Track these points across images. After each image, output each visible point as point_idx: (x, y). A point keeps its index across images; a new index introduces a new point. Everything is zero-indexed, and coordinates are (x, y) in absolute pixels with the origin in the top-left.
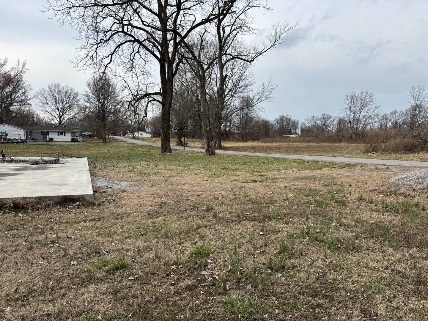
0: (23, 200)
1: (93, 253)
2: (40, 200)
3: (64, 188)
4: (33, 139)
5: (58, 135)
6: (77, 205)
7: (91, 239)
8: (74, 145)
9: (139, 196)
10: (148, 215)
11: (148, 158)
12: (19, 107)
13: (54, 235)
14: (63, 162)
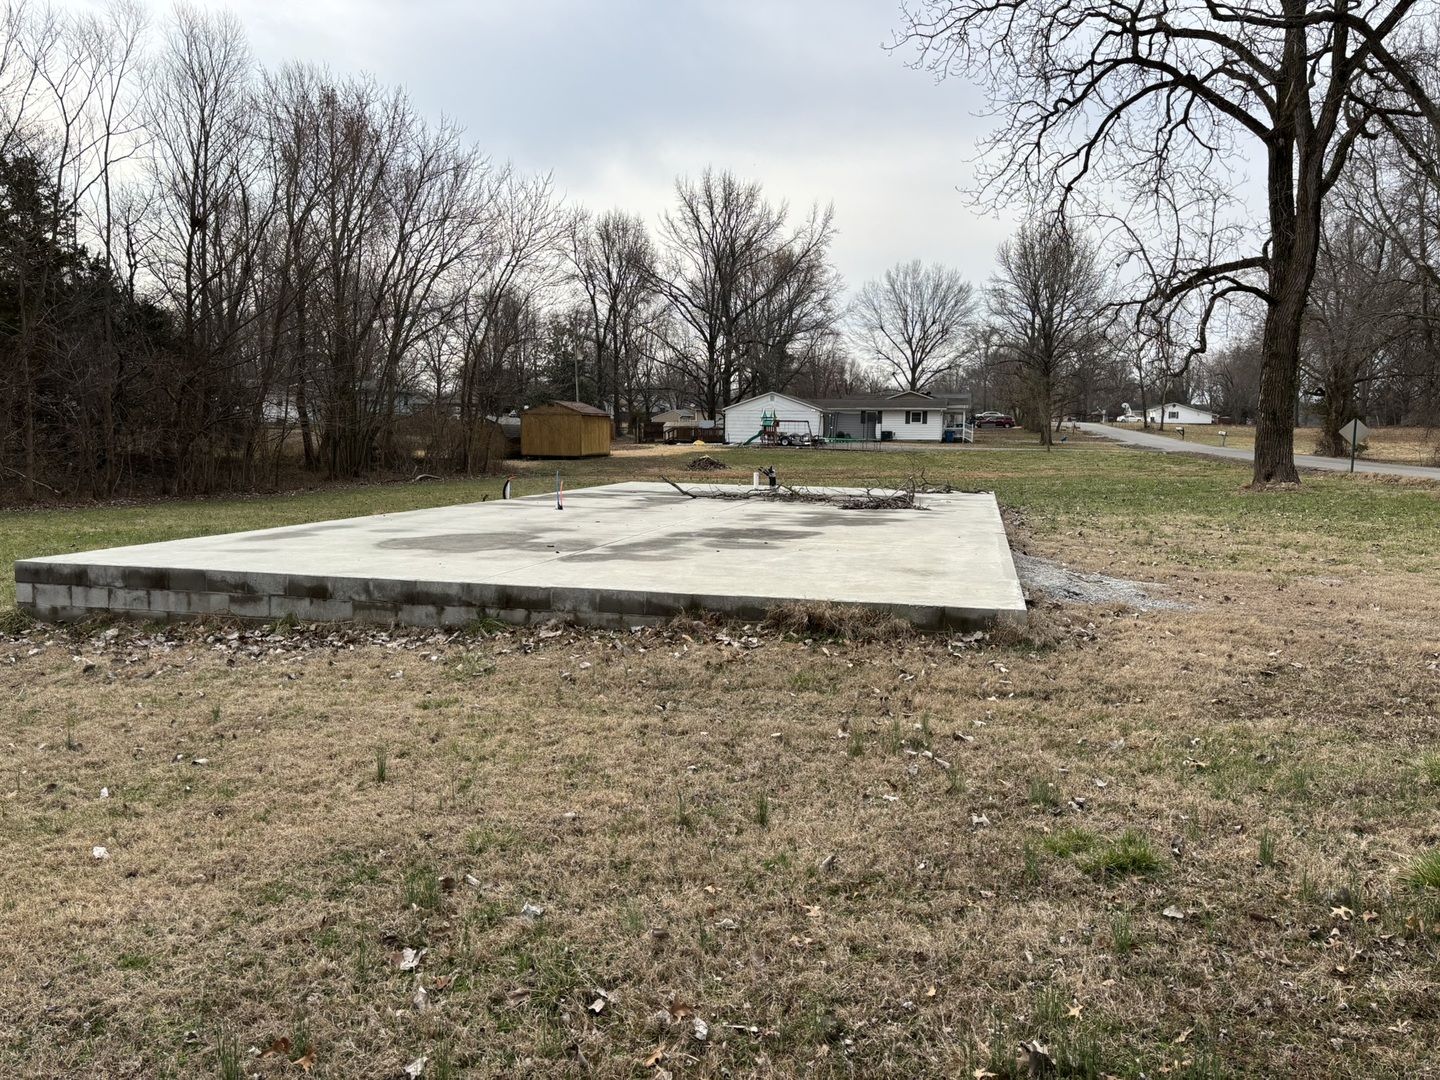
0: (831, 609)
1: (1035, 800)
2: (875, 613)
3: (937, 583)
4: (841, 435)
5: (907, 422)
6: (976, 641)
7: (1026, 756)
8: (950, 452)
9: (1180, 632)
10: (1217, 703)
11: (1201, 499)
12: (809, 342)
13: (915, 722)
14: (924, 506)
